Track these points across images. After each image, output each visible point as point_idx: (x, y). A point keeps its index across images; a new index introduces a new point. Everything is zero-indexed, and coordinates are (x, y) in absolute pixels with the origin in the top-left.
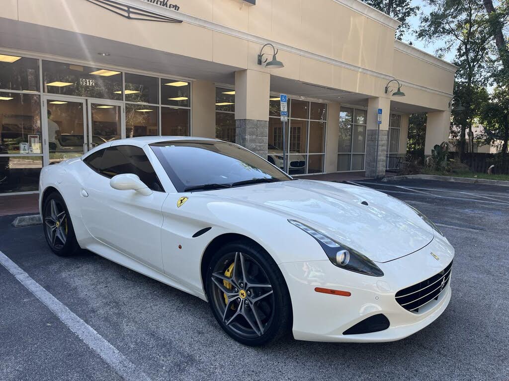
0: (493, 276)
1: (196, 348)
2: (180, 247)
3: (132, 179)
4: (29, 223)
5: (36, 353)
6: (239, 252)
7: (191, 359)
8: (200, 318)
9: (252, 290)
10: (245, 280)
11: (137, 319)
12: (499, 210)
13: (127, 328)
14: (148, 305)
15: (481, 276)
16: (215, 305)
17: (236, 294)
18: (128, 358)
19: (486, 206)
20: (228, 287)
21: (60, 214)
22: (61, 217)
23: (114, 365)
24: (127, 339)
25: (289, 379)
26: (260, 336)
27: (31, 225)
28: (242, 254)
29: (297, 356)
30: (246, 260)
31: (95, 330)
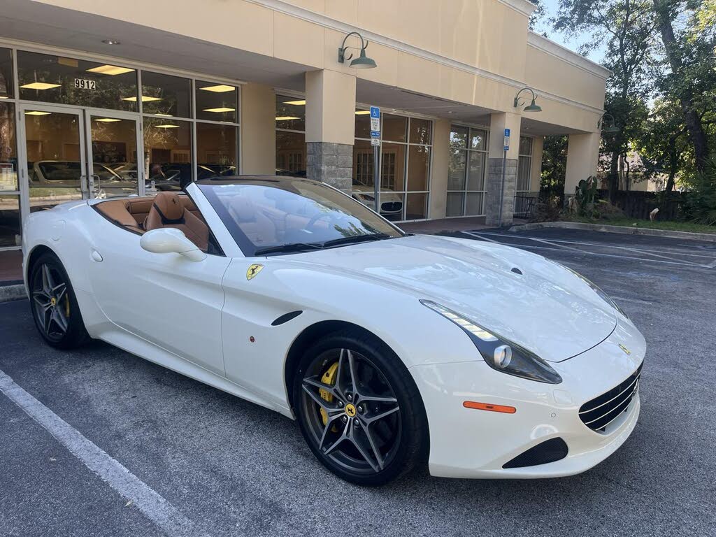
0: (683, 369)
1: (281, 491)
2: (252, 340)
3: (173, 236)
4: (6, 298)
5: (38, 506)
6: (346, 348)
7: (276, 510)
8: (281, 443)
9: (365, 405)
10: (355, 391)
11: (187, 448)
12: (672, 272)
13: (174, 462)
14: (202, 425)
15: (667, 370)
16: (307, 426)
17: (341, 410)
18: (181, 510)
19: (656, 267)
20: (327, 399)
21: (58, 287)
22: (59, 291)
23: (161, 523)
24: (177, 481)
25: (424, 535)
26: (377, 471)
27: (8, 300)
28: (351, 352)
29: (432, 498)
30: (356, 359)
31: (125, 466)
